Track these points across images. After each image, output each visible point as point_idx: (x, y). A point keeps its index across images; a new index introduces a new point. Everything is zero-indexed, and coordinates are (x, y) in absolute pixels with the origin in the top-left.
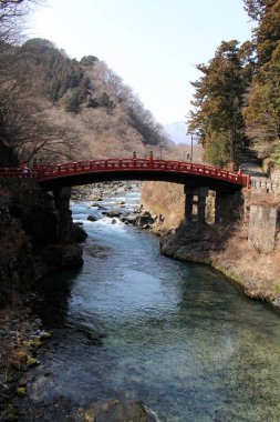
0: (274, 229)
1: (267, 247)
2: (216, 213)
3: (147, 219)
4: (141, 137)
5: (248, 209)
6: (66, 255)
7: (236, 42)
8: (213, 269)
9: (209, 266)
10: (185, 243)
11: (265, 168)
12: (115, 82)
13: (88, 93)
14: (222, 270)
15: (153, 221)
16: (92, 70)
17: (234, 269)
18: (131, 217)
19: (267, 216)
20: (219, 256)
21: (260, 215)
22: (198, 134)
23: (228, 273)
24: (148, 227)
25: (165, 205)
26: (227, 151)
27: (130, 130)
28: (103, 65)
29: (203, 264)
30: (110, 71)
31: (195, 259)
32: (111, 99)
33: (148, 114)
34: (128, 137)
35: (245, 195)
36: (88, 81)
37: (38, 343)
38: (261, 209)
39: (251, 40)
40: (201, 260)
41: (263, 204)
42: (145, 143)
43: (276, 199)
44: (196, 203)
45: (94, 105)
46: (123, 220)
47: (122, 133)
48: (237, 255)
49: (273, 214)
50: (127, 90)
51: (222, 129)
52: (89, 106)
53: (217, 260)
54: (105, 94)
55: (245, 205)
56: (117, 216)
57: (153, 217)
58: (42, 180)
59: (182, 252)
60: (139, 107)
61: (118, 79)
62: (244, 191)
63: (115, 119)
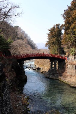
0: (75, 70)
1: (73, 75)
2: (58, 67)
3: (38, 69)
4: (31, 47)
5: (67, 65)
6: (23, 78)
7: (59, 24)
8: (60, 80)
9: (59, 80)
10: (52, 74)
11: (67, 55)
12: (23, 32)
13: (17, 36)
14: (63, 81)
15: (40, 69)
16: (17, 29)
17: (65, 80)
18: (34, 68)
19: (73, 67)
20: (61, 77)
21: (71, 67)
22: (48, 47)
23: (64, 81)
24: (39, 71)
25: (43, 65)
26: (57, 51)
27: (28, 45)
28: (20, 28)
29: (57, 79)
30: (22, 30)
31: (55, 78)
32: (23, 37)
33: (32, 41)
34: (28, 47)
35: (66, 62)
36: (17, 33)
37: (27, 99)
38: (71, 65)
39: (64, 24)
40: (56, 79)
41: (72, 64)
42: (32, 49)
43: (75, 63)
44: (53, 64)
45: (18, 39)
46: (32, 69)
47: (26, 46)
48: (66, 77)
49: (74, 66)
50: (26, 35)
51: (56, 46)
52: (17, 39)
53: (61, 78)
54: (21, 36)
55: (66, 64)
56: (30, 68)
57: (40, 68)
58: (17, 59)
59: (51, 76)
60: (30, 39)
61: (24, 32)
62: (66, 61)
63: (24, 42)
